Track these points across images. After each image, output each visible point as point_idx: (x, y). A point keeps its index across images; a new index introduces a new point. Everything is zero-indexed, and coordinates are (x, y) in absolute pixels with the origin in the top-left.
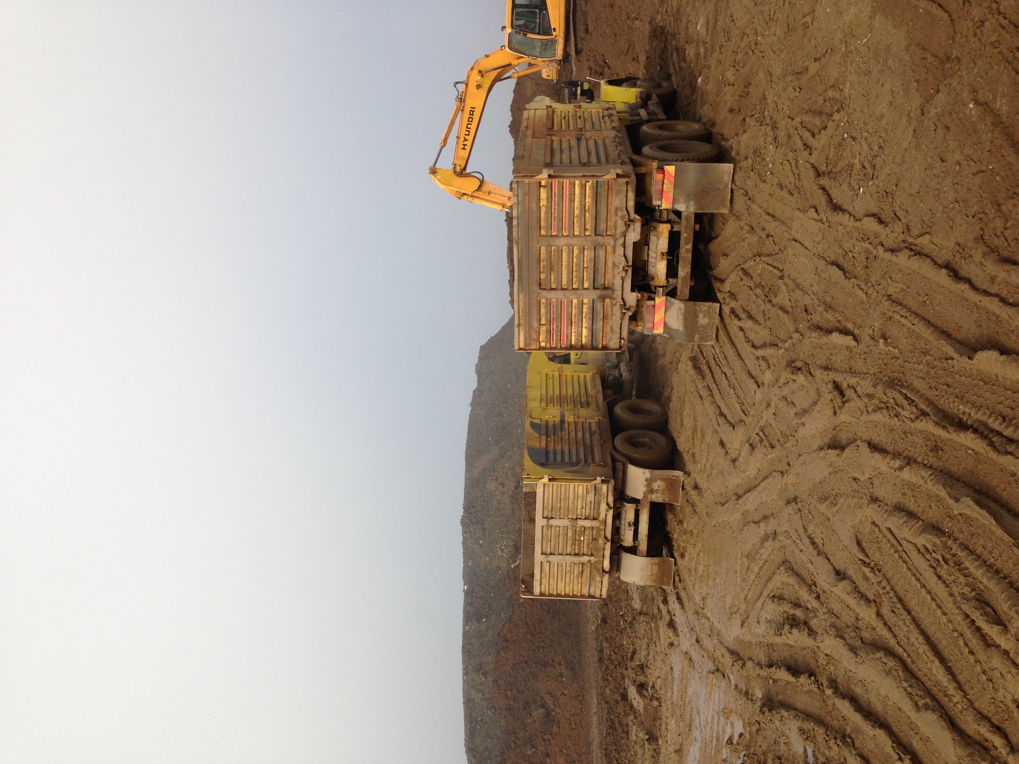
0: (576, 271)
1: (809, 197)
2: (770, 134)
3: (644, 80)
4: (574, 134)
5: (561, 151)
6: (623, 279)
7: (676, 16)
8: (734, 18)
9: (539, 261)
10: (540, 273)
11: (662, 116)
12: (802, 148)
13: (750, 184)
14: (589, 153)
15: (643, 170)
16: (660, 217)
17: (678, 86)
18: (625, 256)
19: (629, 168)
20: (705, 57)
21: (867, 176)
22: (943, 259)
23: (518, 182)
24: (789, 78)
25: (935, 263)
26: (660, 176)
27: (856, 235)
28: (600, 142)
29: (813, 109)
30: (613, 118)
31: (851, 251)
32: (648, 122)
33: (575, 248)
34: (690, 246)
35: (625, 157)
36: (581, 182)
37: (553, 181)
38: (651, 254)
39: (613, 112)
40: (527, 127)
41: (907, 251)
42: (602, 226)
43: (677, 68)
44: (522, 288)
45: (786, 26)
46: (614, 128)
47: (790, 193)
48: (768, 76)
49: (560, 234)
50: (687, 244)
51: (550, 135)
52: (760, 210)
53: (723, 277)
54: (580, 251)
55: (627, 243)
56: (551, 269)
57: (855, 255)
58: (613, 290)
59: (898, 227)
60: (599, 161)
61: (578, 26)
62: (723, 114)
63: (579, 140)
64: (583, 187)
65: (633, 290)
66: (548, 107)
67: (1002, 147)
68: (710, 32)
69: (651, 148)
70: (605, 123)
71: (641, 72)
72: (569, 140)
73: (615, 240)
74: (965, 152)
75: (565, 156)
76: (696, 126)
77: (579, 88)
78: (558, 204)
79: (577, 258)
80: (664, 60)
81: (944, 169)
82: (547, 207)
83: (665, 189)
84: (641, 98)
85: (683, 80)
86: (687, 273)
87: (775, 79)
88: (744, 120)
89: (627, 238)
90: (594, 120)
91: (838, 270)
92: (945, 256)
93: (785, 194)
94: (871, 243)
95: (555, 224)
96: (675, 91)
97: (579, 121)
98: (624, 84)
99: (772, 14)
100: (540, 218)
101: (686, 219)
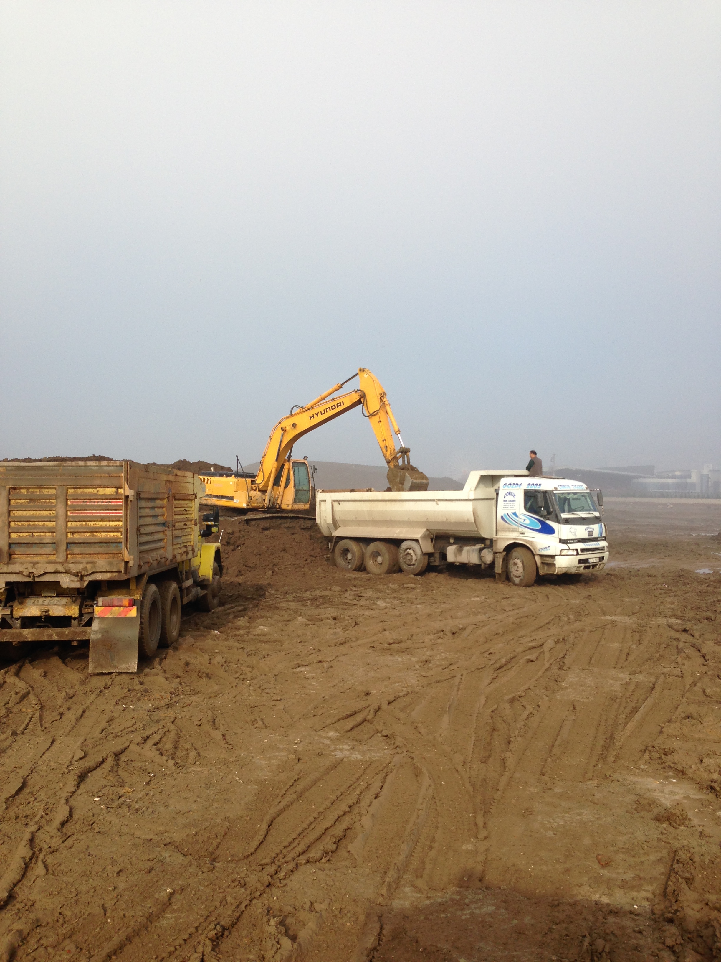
0: (29, 525)
1: (96, 750)
2: (162, 703)
3: (219, 581)
4: (169, 520)
5: (153, 508)
6: (20, 573)
7: (273, 606)
8: (267, 658)
9: (41, 487)
10: (27, 489)
11: (186, 600)
12: (145, 735)
13: (116, 690)
14: (151, 534)
15: (133, 586)
16: (86, 606)
17: (213, 613)
18: (45, 573)
19: (134, 573)
20: (236, 635)
21: (110, 802)
22: (19, 893)
23: (122, 466)
24: (210, 713)
25: (15, 885)
26: (126, 602)
27: (52, 801)
28: (161, 544)
29: (181, 739)
30: (184, 555)
31: (36, 799)
32: (181, 588)
33: (54, 523)
34: (55, 638)
35: (145, 568)
36: (121, 527)
37: (123, 501)
38: (48, 600)
39: (190, 556)
40: (176, 475)
41: (30, 855)
42: (76, 550)
43: (229, 611)
44: (11, 470)
45: (256, 705)
46: (175, 556)
47: (103, 730)
48: (215, 694)
49: (68, 509)
50: (58, 635)
51: (168, 497)
52: (88, 702)
53: (22, 674)
54: (50, 528)
55: (58, 575)
56: (31, 500)
57: (31, 803)
58: (8, 564)
59: (55, 842)
60: (142, 544)
61: (269, 521)
62: (183, 656)
63: (164, 524)
64: (116, 529)
65: (7, 583)
66: (196, 495)
67: (127, 927)
68: (257, 637)
69: (154, 592)
70: (180, 548)
71: (226, 579)
72: (163, 515)
73: (62, 563)
74: (126, 892)
75: (148, 512)
76: (175, 633)
77: (212, 523)
78: (100, 506)
79: (43, 525)
80: (236, 598)
81: (110, 875)
82: (96, 494)
83: (114, 608)
84: (203, 580)
85: (218, 617)
86: (26, 638)
87: (211, 701)
88: (178, 677)
89: (63, 575)
90: (183, 538)
91: (17, 789)
92: (22, 894)
93: (103, 724)
94: (42, 817)
95: (79, 502)
96: (209, 611)
97: (182, 524)
98: (216, 564)
99: (267, 691)
100: (86, 488)
101: (83, 632)
